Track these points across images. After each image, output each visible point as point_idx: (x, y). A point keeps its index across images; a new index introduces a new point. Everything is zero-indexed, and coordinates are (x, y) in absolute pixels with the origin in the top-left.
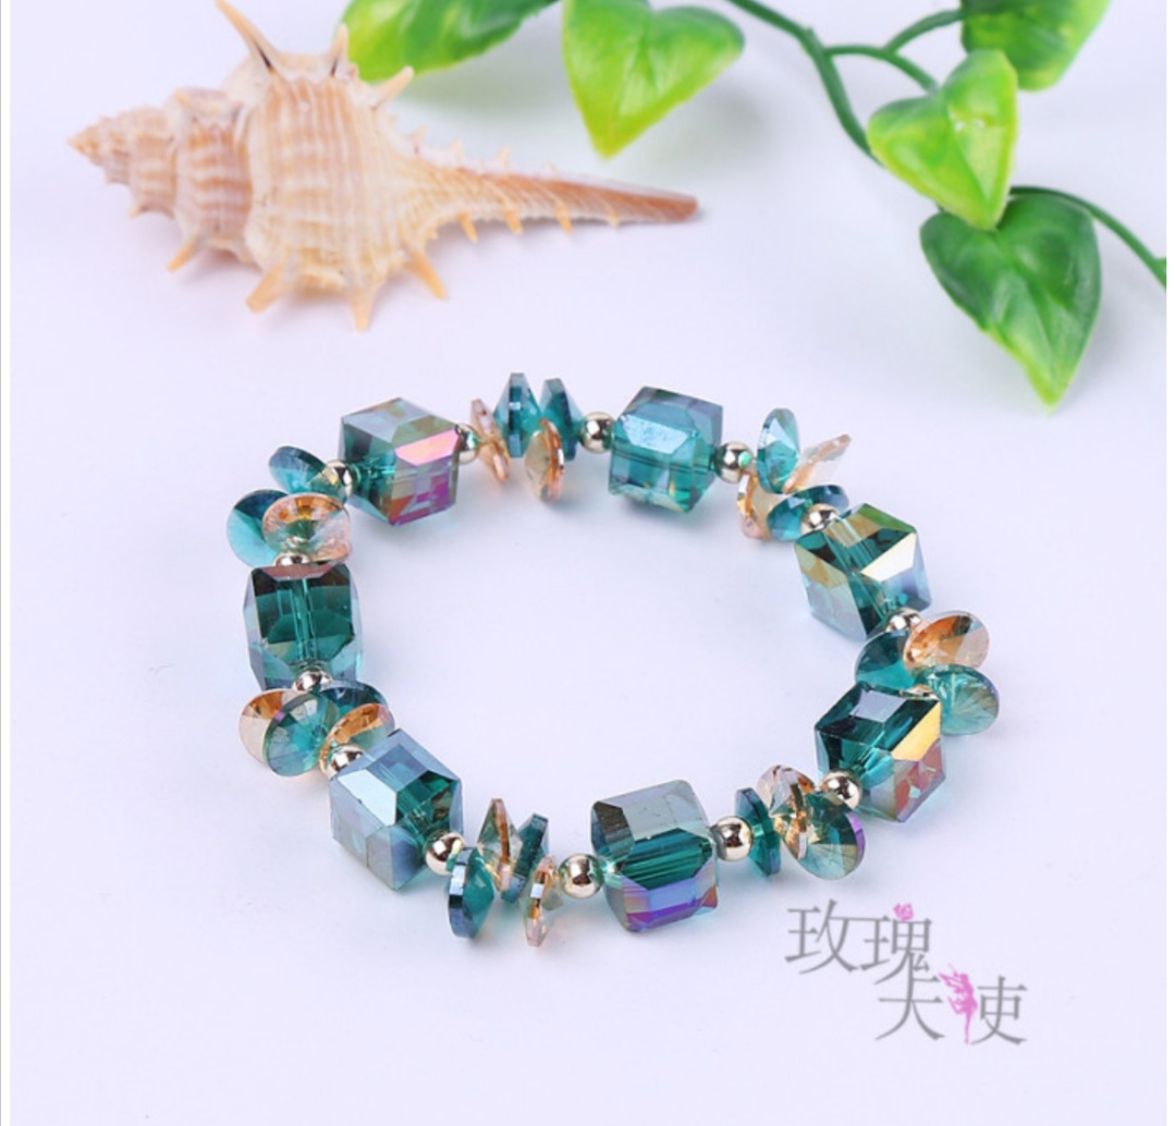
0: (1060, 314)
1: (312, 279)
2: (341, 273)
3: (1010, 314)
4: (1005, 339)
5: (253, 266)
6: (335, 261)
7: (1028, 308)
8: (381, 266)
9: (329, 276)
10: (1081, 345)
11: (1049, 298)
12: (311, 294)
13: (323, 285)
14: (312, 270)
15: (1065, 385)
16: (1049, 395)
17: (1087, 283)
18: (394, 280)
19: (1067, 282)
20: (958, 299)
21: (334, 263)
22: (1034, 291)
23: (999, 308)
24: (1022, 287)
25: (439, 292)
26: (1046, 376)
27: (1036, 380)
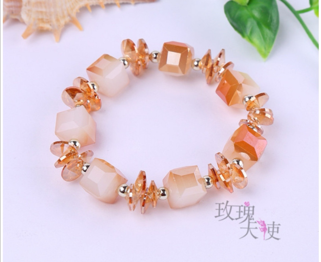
0: (267, 31)
1: (42, 27)
2: (50, 25)
3: (251, 33)
4: (250, 40)
5: (23, 23)
6: (49, 22)
7: (257, 29)
8: (63, 22)
9: (47, 26)
10: (273, 40)
11: (263, 26)
12: (42, 32)
13: (45, 29)
14: (41, 25)
15: (269, 52)
16: (264, 55)
17: (275, 21)
18: (67, 25)
19: (268, 21)
20: (236, 28)
21: (48, 22)
22: (259, 24)
23: (248, 31)
24: (255, 23)
25: (81, 29)
26: (263, 50)
27: (260, 51)
